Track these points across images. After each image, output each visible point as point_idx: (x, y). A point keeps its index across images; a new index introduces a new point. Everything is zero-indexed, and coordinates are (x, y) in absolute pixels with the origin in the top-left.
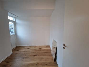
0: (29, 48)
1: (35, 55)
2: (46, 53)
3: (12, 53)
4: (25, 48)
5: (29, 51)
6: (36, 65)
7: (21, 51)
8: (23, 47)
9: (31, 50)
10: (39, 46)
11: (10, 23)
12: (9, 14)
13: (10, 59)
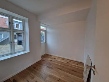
0: (55, 59)
1: (59, 69)
2: (74, 71)
3: (41, 59)
4: (52, 57)
5: (55, 62)
6: (58, 80)
7: (48, 59)
8: (51, 56)
9: (57, 61)
10: (68, 59)
11: (42, 32)
12: (41, 24)
13: (38, 63)
